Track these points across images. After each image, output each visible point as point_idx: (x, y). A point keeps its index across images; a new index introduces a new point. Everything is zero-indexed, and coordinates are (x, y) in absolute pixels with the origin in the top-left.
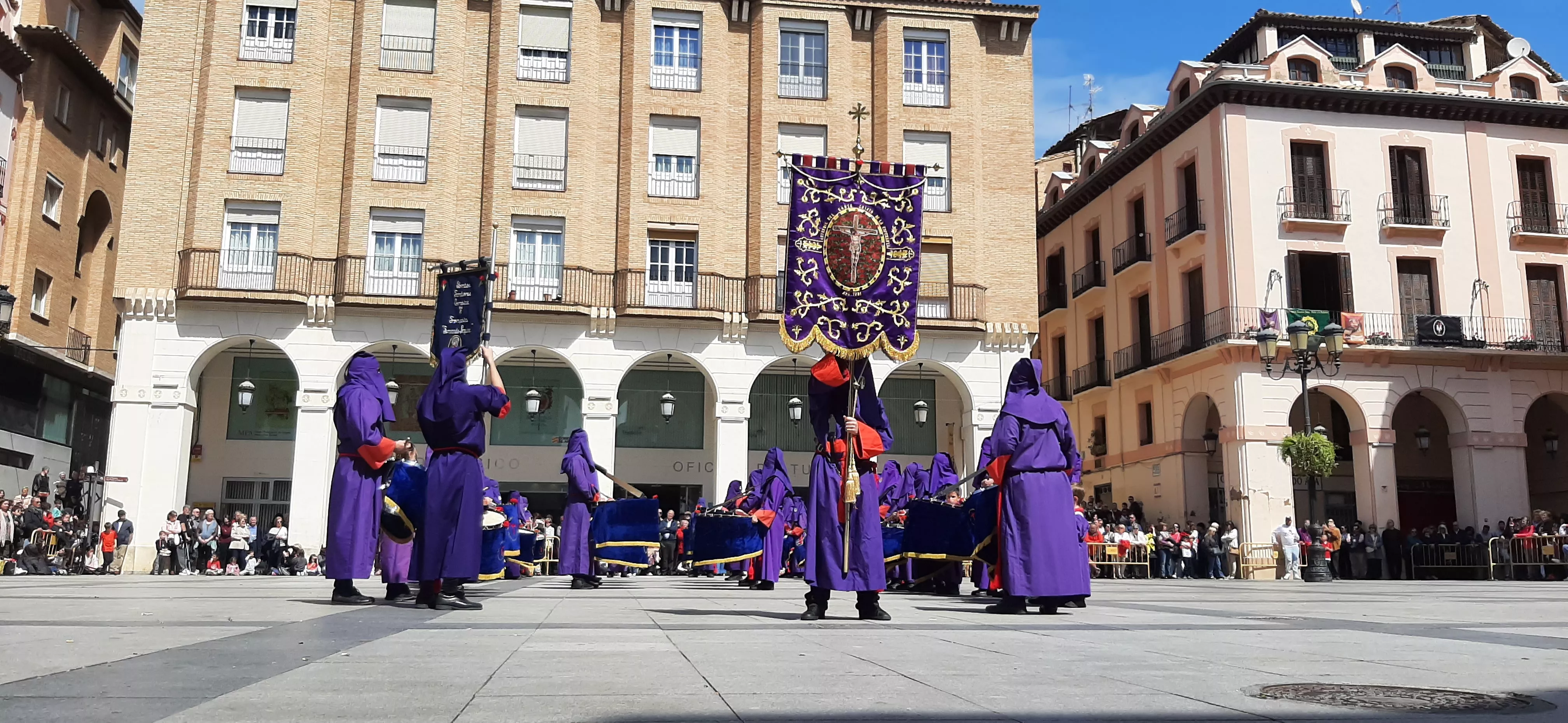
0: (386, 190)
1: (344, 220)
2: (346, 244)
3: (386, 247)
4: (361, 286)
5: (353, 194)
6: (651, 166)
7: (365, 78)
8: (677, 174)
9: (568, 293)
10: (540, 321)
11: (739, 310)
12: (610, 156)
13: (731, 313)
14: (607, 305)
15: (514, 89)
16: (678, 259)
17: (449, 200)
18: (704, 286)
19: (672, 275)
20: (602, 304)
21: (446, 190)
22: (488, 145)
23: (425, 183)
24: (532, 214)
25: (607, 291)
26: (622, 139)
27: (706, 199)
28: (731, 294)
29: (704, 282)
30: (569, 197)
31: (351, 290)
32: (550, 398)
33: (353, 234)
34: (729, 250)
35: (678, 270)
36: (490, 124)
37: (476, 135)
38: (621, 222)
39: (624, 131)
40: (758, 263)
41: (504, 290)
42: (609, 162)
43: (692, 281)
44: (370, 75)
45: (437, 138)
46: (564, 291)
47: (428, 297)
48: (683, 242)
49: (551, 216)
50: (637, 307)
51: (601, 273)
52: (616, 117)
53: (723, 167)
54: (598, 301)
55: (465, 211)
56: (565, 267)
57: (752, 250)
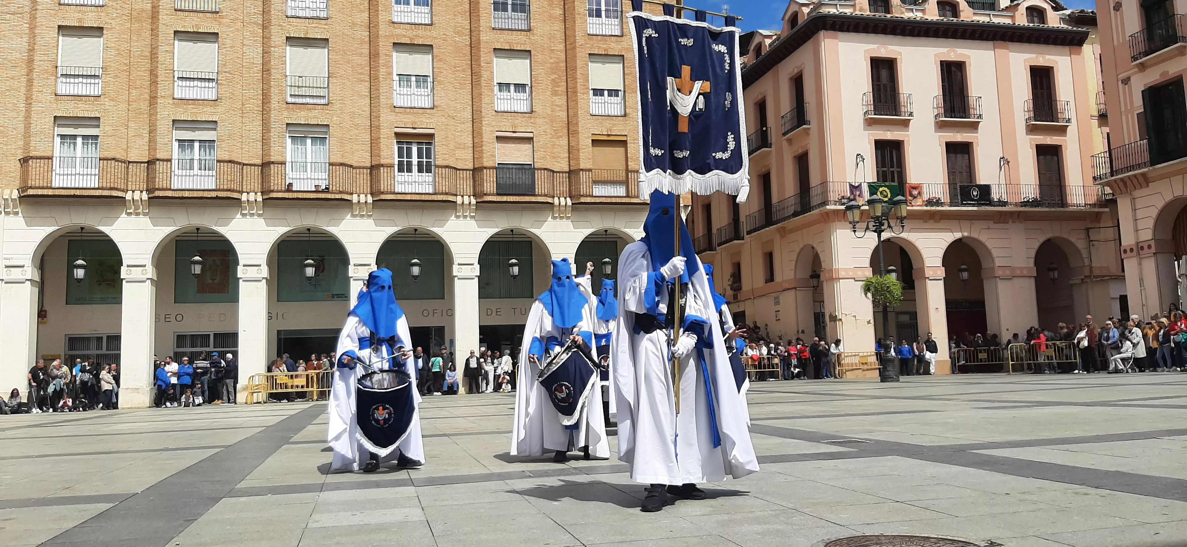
0: (185, 107)
1: (152, 131)
2: (155, 149)
3: (188, 151)
4: (168, 183)
5: (159, 110)
6: (396, 84)
7: (163, 17)
8: (416, 90)
9: (334, 184)
10: (313, 206)
11: (469, 194)
12: (363, 76)
13: (462, 196)
14: (365, 192)
15: (284, 25)
16: (420, 156)
17: (236, 113)
18: (440, 176)
19: (415, 168)
20: (361, 192)
21: (233, 105)
22: (266, 70)
23: (217, 100)
24: (303, 123)
25: (365, 181)
26: (372, 63)
27: (439, 109)
28: (462, 182)
29: (440, 172)
30: (331, 109)
31: (161, 186)
32: (323, 265)
33: (160, 141)
34: (460, 148)
35: (420, 164)
36: (266, 53)
37: (255, 62)
38: (374, 127)
39: (373, 56)
40: (482, 157)
41: (283, 183)
42: (362, 81)
43: (431, 172)
44: (167, 14)
45: (224, 65)
46: (331, 182)
47: (223, 190)
48: (423, 142)
49: (318, 125)
50: (389, 194)
51: (360, 168)
52: (367, 46)
53: (452, 84)
54: (358, 189)
55: (249, 121)
56: (331, 164)
57: (476, 147)
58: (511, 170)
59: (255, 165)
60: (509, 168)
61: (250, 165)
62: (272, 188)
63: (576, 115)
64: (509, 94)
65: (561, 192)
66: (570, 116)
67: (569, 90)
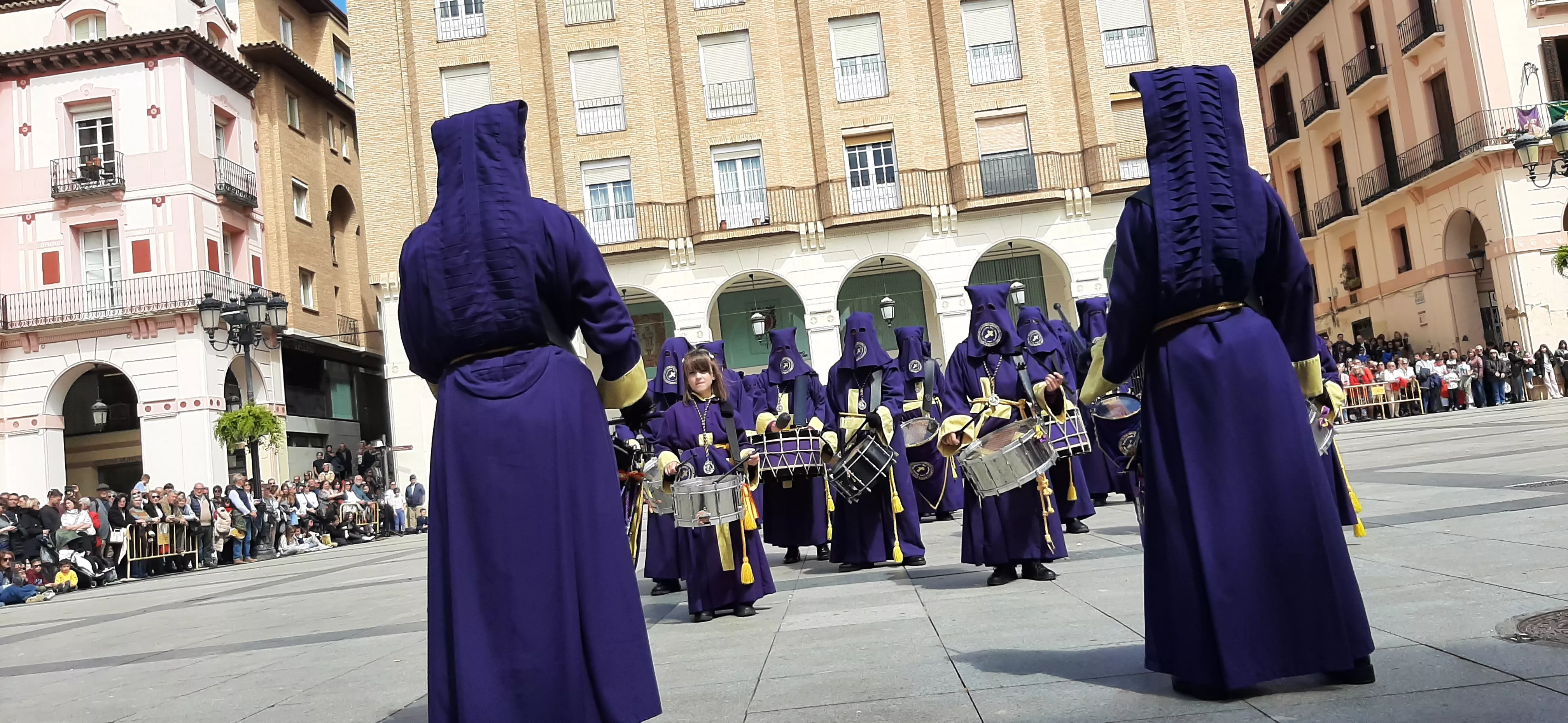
0: (592, 143)
1: (558, 179)
3: (602, 198)
5: (562, 152)
6: (837, 72)
7: (553, 37)
8: (863, 75)
9: (775, 213)
10: (753, 246)
11: (946, 202)
12: (795, 70)
13: (939, 206)
14: (814, 220)
15: (692, 21)
16: (877, 161)
17: (649, 143)
18: (906, 184)
19: (873, 179)
20: (809, 220)
21: (646, 133)
22: (677, 82)
23: (625, 130)
24: (729, 142)
25: (812, 205)
26: (804, 50)
27: (897, 95)
28: (935, 188)
29: (906, 180)
30: (761, 118)
32: (774, 318)
33: (571, 190)
34: (927, 143)
35: (879, 172)
36: (676, 61)
37: (664, 75)
38: (815, 134)
39: (805, 41)
40: (958, 151)
41: (715, 222)
42: (795, 76)
43: (894, 181)
44: (558, 33)
45: (630, 84)
46: (770, 213)
47: (646, 239)
48: (879, 143)
49: (747, 141)
50: (843, 217)
51: (803, 189)
52: (796, 29)
53: (910, 59)
54: (804, 217)
55: (667, 151)
56: (769, 189)
57: (949, 138)
58: (1000, 162)
59: (679, 204)
60: (998, 160)
61: (674, 204)
62: (702, 230)
63: (1085, 71)
64: (987, 59)
65: (1074, 182)
66: (1076, 74)
67: (1071, 38)
